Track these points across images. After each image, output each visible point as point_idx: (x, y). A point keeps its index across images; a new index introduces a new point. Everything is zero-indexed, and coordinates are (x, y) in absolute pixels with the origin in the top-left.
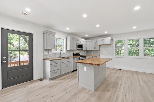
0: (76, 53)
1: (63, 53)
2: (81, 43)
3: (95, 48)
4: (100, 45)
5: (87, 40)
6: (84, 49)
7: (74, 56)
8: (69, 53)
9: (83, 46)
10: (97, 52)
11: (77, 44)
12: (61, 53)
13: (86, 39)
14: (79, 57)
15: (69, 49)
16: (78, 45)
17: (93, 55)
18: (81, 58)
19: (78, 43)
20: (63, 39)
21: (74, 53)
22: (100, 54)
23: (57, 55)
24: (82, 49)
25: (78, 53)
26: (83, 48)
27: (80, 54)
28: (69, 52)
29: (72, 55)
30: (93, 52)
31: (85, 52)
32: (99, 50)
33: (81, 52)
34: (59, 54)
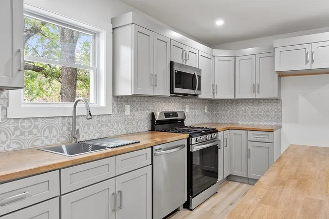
0: (167, 115)
1: (86, 113)
2: (192, 62)
3: (256, 88)
4: (281, 75)
5: (216, 52)
6: (204, 94)
7: (153, 129)
8: (128, 112)
9: (200, 77)
10: (263, 109)
11: (172, 63)
12: (75, 117)
13: (213, 43)
14: (187, 136)
15: (125, 90)
16: (176, 69)
17: (242, 123)
18: (193, 140)
19: (178, 60)
20: (95, 34)
21: (153, 115)
22: (279, 118)
23: (50, 129)
24: (196, 92)
25: (175, 114)
26: (199, 89)
27: (182, 120)
28: (128, 107)
29: (146, 125)
30: (242, 109)
31: (206, 107)
32: (277, 100)
33: (187, 106)
34: (63, 125)
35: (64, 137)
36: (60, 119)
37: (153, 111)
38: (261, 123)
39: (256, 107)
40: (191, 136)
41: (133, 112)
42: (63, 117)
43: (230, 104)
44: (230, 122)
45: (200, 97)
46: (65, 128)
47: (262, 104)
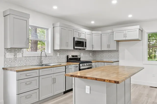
0: (73, 56)
1: (45, 55)
2: (82, 37)
3: (109, 46)
4: (118, 42)
5: (94, 32)
6: (88, 48)
7: (67, 62)
8: (58, 55)
9: (86, 42)
10: (112, 54)
11: (74, 38)
12: (41, 56)
13: (92, 28)
14: (79, 63)
15: (57, 48)
16: (76, 40)
17: (105, 60)
19: (76, 36)
20: (47, 29)
21: (68, 56)
22: (118, 58)
23: (34, 60)
24: (84, 48)
25: (77, 56)
26: (86, 47)
27: (80, 59)
29: (65, 60)
30: (105, 54)
31: (91, 53)
32: (117, 51)
33: (82, 53)
34: (38, 59)
35: (38, 63)
36: (37, 57)
37: (68, 55)
38: (112, 60)
39: (110, 54)
40: (80, 64)
41: (60, 55)
42: (37, 56)
43: (100, 52)
44: (100, 59)
45: (86, 49)
46: (38, 60)
47: (112, 52)
